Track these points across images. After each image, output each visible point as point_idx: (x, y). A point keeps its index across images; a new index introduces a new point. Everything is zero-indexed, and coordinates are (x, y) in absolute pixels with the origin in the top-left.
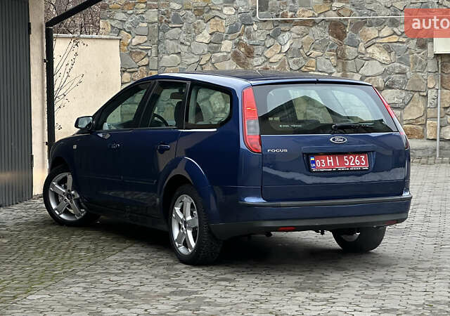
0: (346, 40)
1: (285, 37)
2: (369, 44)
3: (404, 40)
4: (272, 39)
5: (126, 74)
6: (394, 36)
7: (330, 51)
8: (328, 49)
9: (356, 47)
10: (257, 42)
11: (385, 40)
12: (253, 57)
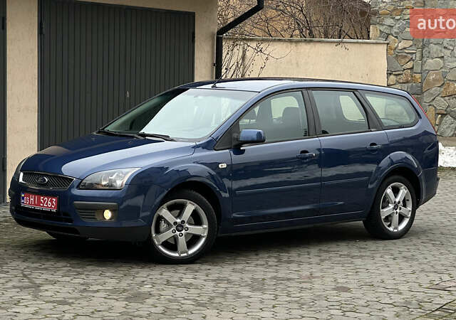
5: (392, 77)
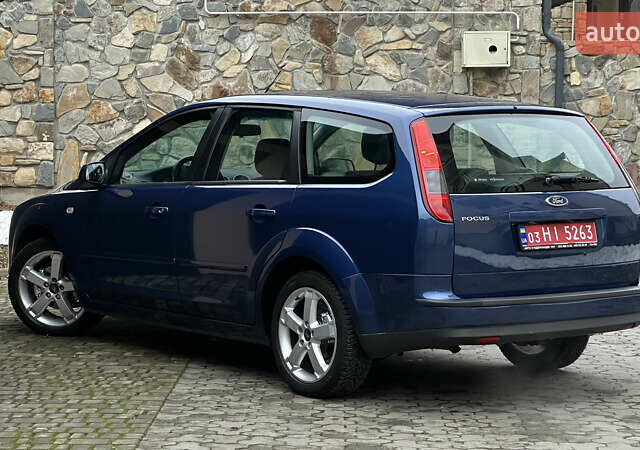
0: (336, 45)
1: (246, 40)
2: (369, 51)
3: (421, 46)
4: (227, 43)
5: (4, 93)
6: (406, 41)
7: (314, 61)
8: (310, 58)
9: (351, 56)
10: (205, 47)
11: (393, 46)
12: (199, 70)
